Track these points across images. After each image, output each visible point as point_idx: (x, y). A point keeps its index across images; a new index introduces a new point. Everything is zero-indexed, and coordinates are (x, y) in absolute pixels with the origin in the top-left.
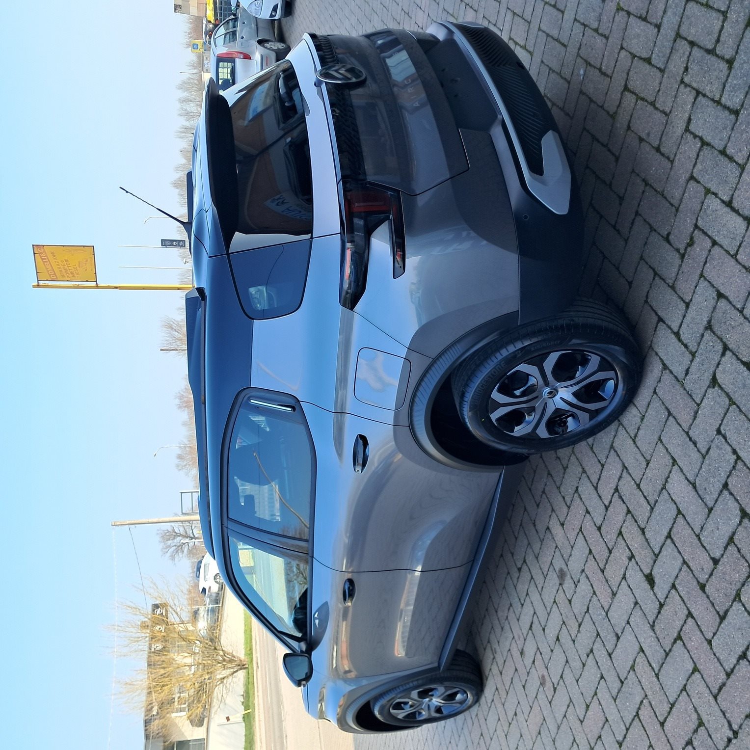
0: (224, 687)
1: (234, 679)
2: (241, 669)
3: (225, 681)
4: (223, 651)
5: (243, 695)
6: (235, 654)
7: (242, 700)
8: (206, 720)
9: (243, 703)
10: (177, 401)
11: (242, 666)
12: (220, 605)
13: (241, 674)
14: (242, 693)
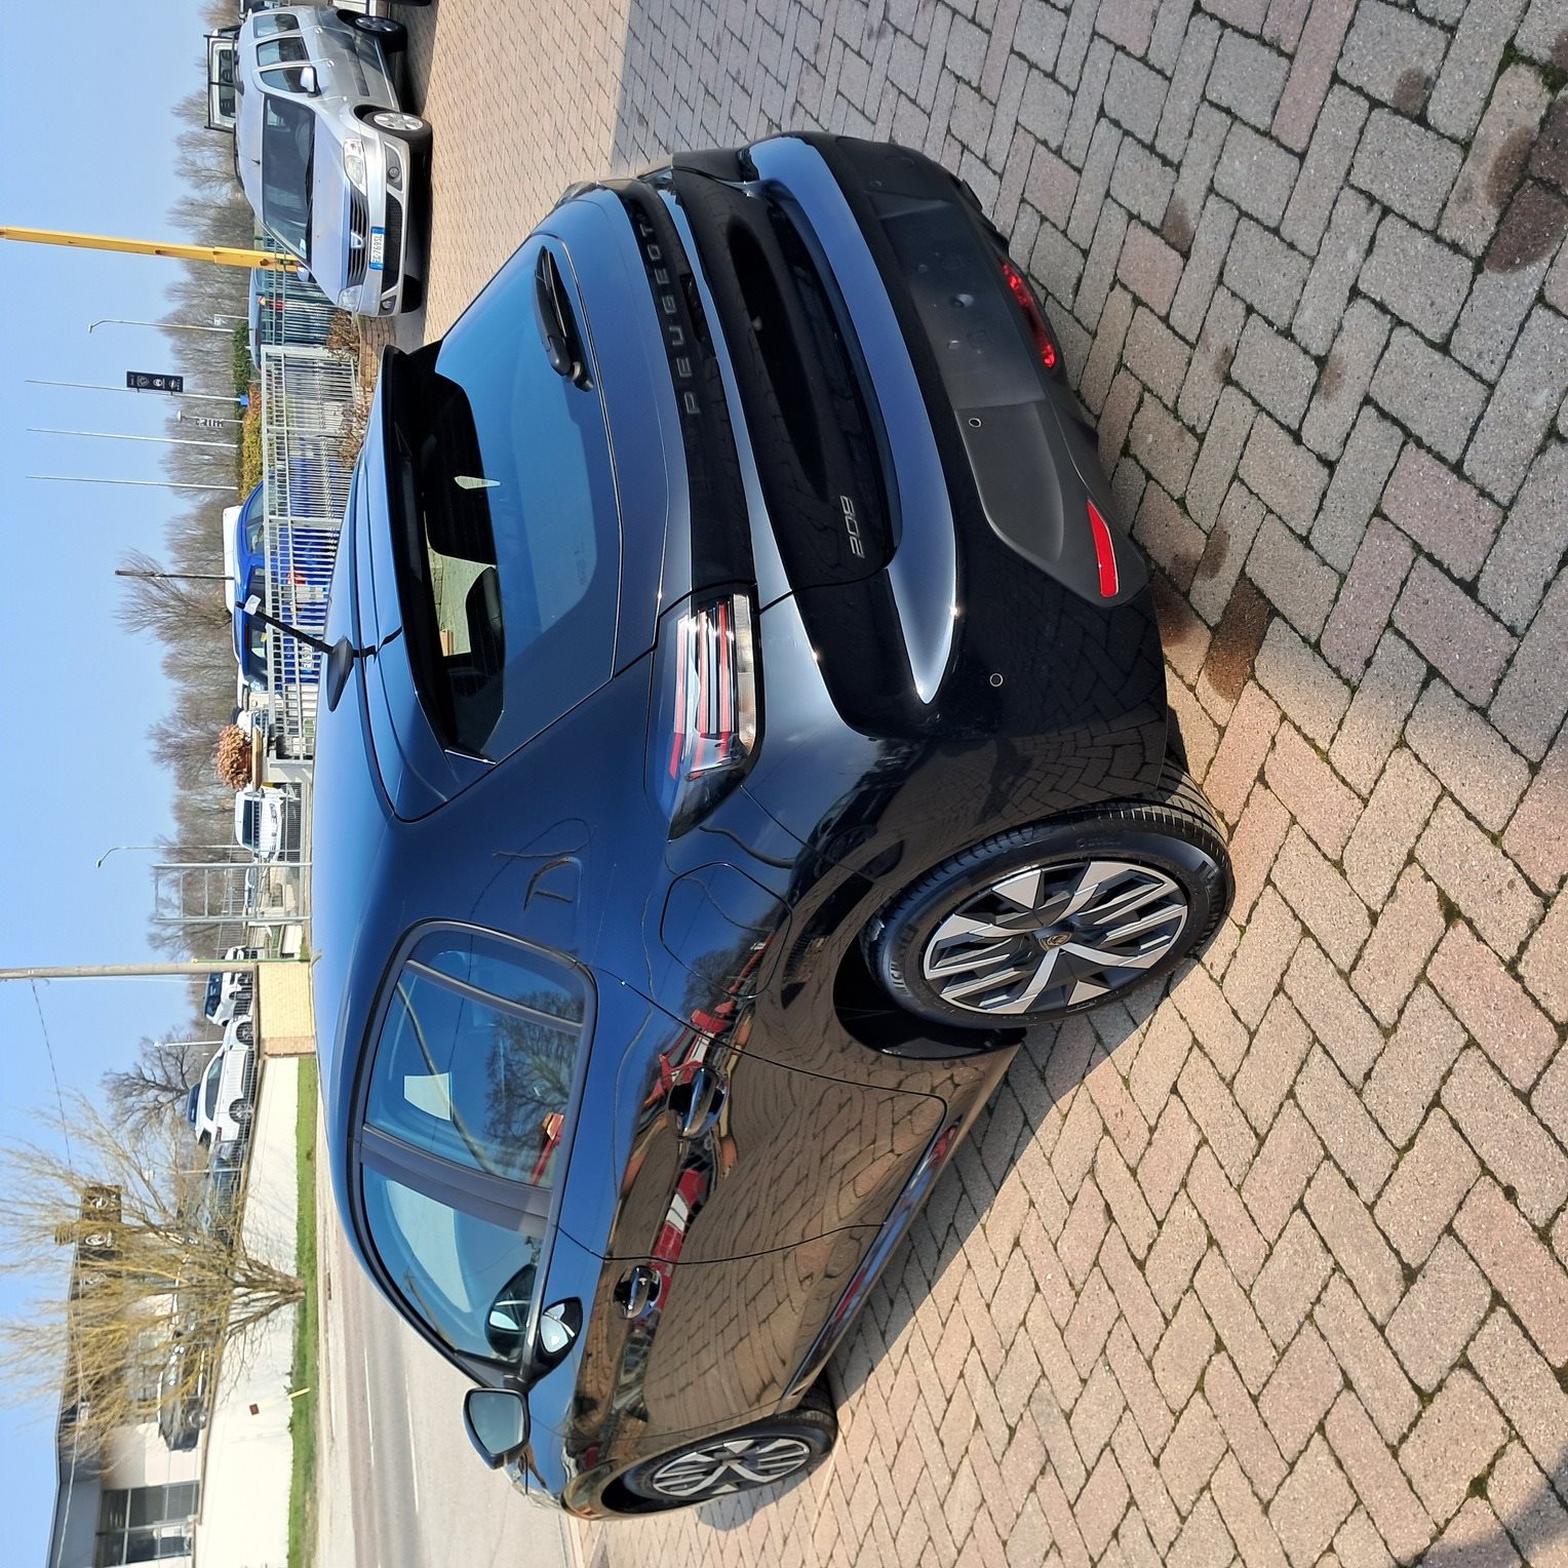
1: (271, 1322)
2: (287, 1301)
3: (251, 1327)
4: (247, 1261)
5: (290, 1374)
6: (274, 1266)
7: (289, 1385)
8: (202, 1434)
9: (290, 1390)
10: (153, 745)
12: (243, 1167)
13: (288, 1314)
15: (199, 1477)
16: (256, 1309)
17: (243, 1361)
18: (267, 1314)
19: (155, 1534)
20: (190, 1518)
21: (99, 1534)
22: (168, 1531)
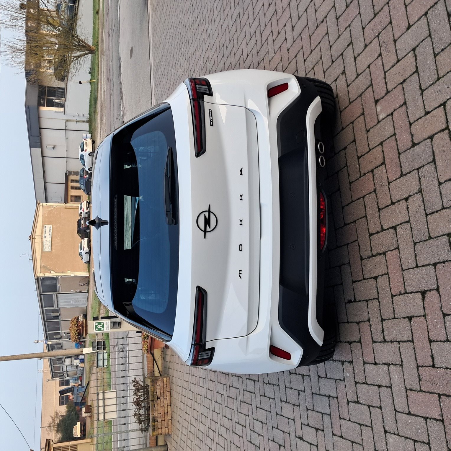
0: (79, 62)
1: (85, 58)
2: (90, 53)
3: (79, 59)
4: (78, 38)
5: (90, 68)
6: (86, 42)
7: (90, 71)
8: (66, 78)
9: (90, 73)
11: (91, 52)
12: (77, 5)
13: (90, 56)
14: (90, 67)
15: (65, 87)
16: (81, 54)
17: (77, 68)
18: (84, 56)
19: (54, 101)
20: (63, 99)
22: (57, 101)
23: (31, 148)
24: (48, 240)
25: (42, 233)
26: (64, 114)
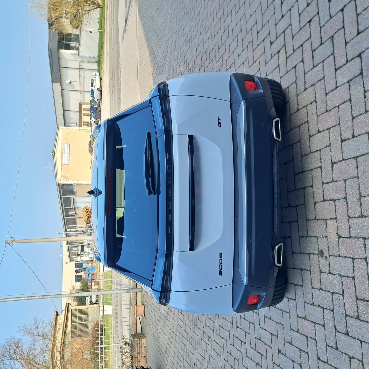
0: (89, 15)
3: (90, 12)
7: (98, 21)
8: (80, 27)
13: (98, 10)
14: (99, 18)
15: (79, 34)
17: (88, 19)
18: (94, 10)
19: (70, 45)
20: (78, 43)
21: (58, 42)
22: (73, 45)
23: (53, 83)
24: (66, 155)
25: (62, 150)
26: (78, 56)
